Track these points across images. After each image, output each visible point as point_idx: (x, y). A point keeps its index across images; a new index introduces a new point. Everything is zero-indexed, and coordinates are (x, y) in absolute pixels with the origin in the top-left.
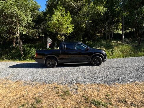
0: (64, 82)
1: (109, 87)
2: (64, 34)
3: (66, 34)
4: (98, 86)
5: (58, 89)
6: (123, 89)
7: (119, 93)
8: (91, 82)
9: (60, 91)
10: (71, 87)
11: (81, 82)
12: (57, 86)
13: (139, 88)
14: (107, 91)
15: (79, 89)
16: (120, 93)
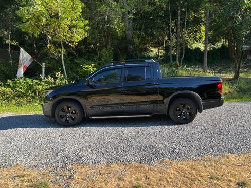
0: (44, 161)
1: (147, 169)
2: (64, 43)
3: (70, 42)
4: (123, 167)
5: (22, 179)
6: (175, 173)
7: (165, 180)
8: (111, 159)
9: (26, 184)
10: (56, 174)
11: (86, 161)
12: (20, 173)
13: (208, 169)
14: (140, 177)
15: (76, 176)
16: (167, 180)
